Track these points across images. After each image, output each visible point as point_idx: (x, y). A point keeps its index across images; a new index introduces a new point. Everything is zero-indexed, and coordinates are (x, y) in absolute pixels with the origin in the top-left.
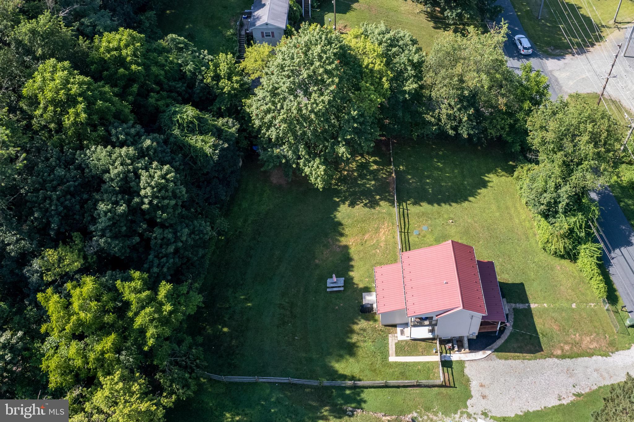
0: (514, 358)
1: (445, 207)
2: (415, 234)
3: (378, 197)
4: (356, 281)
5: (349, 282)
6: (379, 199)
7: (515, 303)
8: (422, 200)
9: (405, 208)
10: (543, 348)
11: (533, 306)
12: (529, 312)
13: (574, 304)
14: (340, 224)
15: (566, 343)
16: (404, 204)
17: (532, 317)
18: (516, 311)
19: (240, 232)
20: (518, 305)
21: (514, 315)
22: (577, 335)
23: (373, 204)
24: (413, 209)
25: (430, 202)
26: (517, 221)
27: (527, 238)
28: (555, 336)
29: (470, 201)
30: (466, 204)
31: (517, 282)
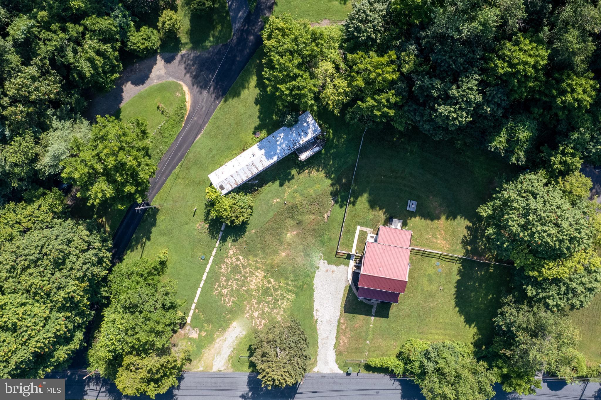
0: (344, 295)
2: (437, 262)
3: (469, 248)
4: (413, 219)
5: (413, 214)
6: (467, 249)
7: (376, 308)
9: (457, 262)
10: (346, 314)
11: (372, 318)
12: (368, 313)
13: (369, 343)
14: (455, 218)
15: (346, 328)
16: (460, 262)
17: (365, 315)
18: (371, 307)
19: (461, 153)
21: (369, 304)
22: (349, 336)
23: (464, 243)
24: (456, 267)
25: (458, 282)
26: (434, 331)
27: (420, 333)
28: (352, 323)
29: (455, 307)
30: (453, 303)
31: (390, 315)
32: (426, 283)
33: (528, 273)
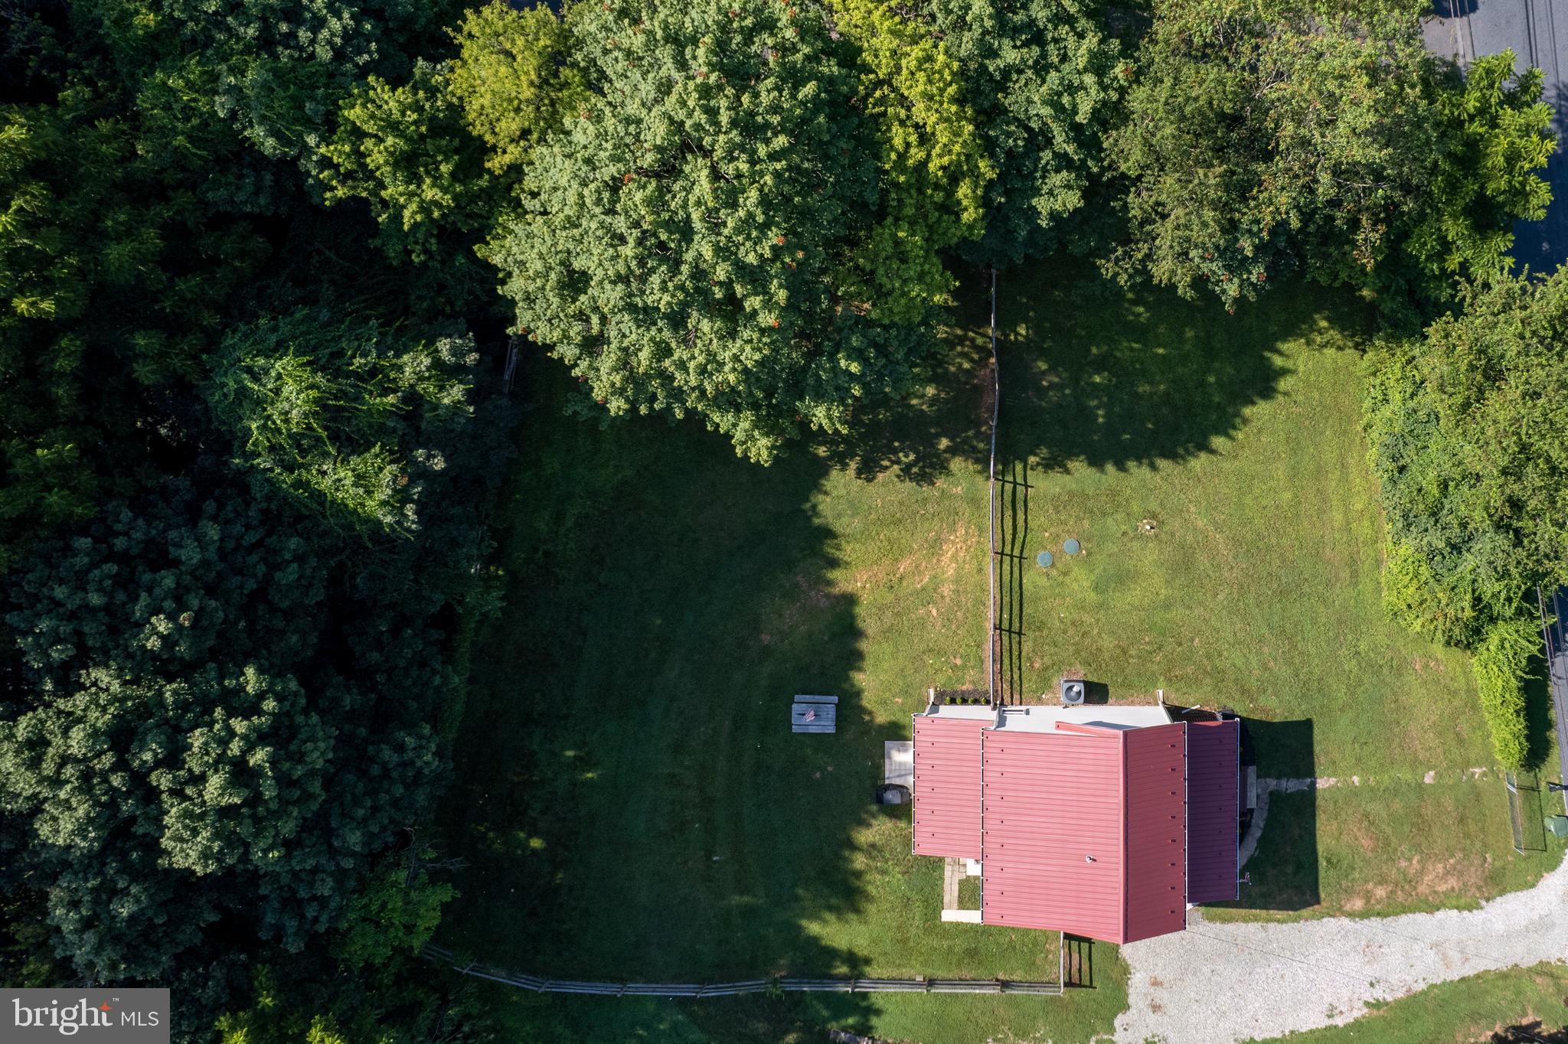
0: (1245, 920)
1: (1139, 472)
2: (1040, 563)
3: (944, 443)
4: (868, 701)
6: (948, 450)
7: (1279, 777)
8: (1072, 455)
9: (1020, 480)
10: (1323, 896)
11: (1322, 784)
12: (1305, 805)
13: (1432, 773)
14: (828, 533)
15: (1382, 881)
16: (1019, 467)
17: (1313, 816)
18: (1275, 797)
19: (547, 554)
20: (1284, 783)
21: (1270, 810)
22: (1415, 862)
23: (928, 468)
24: (1044, 485)
25: (1096, 461)
26: (1338, 517)
27: (1355, 574)
28: (1359, 863)
29: (1213, 452)
30: (1199, 463)
31: (1298, 716)
32: (1135, 595)
33: (971, 227)
